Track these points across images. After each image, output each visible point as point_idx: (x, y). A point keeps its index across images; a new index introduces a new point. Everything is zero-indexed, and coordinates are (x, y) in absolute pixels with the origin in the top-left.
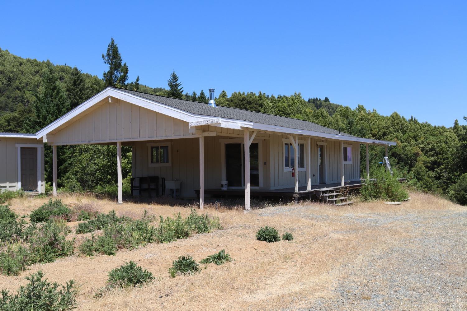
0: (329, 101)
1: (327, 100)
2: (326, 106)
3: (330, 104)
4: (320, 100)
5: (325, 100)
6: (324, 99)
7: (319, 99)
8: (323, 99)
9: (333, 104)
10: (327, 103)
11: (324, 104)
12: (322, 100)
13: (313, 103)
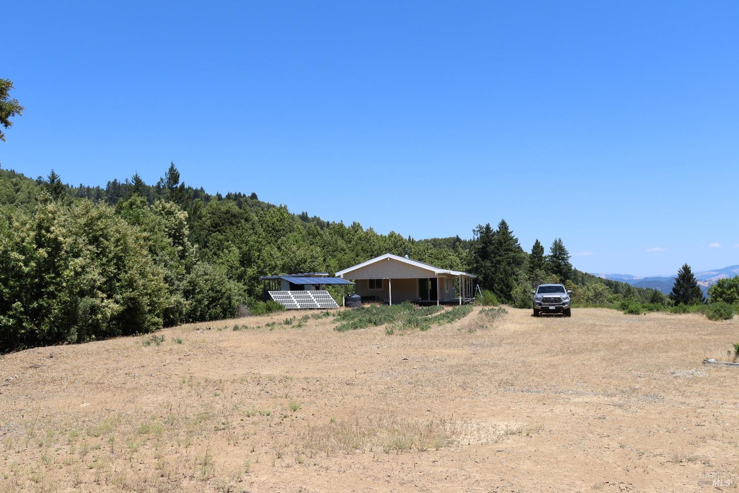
0: (257, 199)
1: (254, 196)
2: (253, 205)
3: (259, 202)
4: (244, 195)
5: (252, 196)
6: (250, 195)
7: (242, 195)
8: (248, 194)
9: (263, 203)
10: (255, 200)
11: (250, 201)
12: (247, 196)
13: (235, 200)
